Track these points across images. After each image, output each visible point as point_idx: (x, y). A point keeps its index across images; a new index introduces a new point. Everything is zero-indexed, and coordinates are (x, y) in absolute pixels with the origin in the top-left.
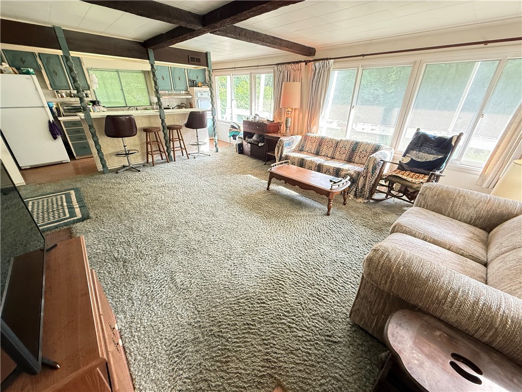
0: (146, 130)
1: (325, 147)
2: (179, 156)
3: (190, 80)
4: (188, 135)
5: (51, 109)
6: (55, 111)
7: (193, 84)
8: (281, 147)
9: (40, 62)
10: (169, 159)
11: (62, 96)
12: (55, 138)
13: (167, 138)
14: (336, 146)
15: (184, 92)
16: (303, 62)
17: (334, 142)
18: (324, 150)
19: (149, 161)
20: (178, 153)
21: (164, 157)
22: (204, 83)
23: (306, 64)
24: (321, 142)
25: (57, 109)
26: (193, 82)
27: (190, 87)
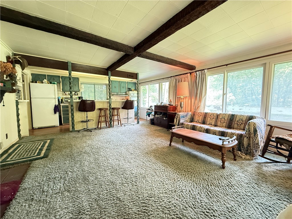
0: (100, 109)
1: (209, 118)
2: (116, 125)
3: (128, 88)
4: (123, 113)
5: (59, 100)
6: (60, 100)
7: (130, 90)
8: (178, 118)
9: (61, 80)
10: (110, 126)
11: (66, 94)
12: (55, 113)
13: (111, 114)
14: (217, 118)
15: (124, 94)
16: (189, 73)
17: (215, 115)
18: (208, 120)
19: (99, 127)
20: (116, 123)
21: (108, 125)
22: (135, 90)
23: (191, 74)
24: (206, 115)
25: (62, 100)
26: (130, 89)
27: (128, 91)
